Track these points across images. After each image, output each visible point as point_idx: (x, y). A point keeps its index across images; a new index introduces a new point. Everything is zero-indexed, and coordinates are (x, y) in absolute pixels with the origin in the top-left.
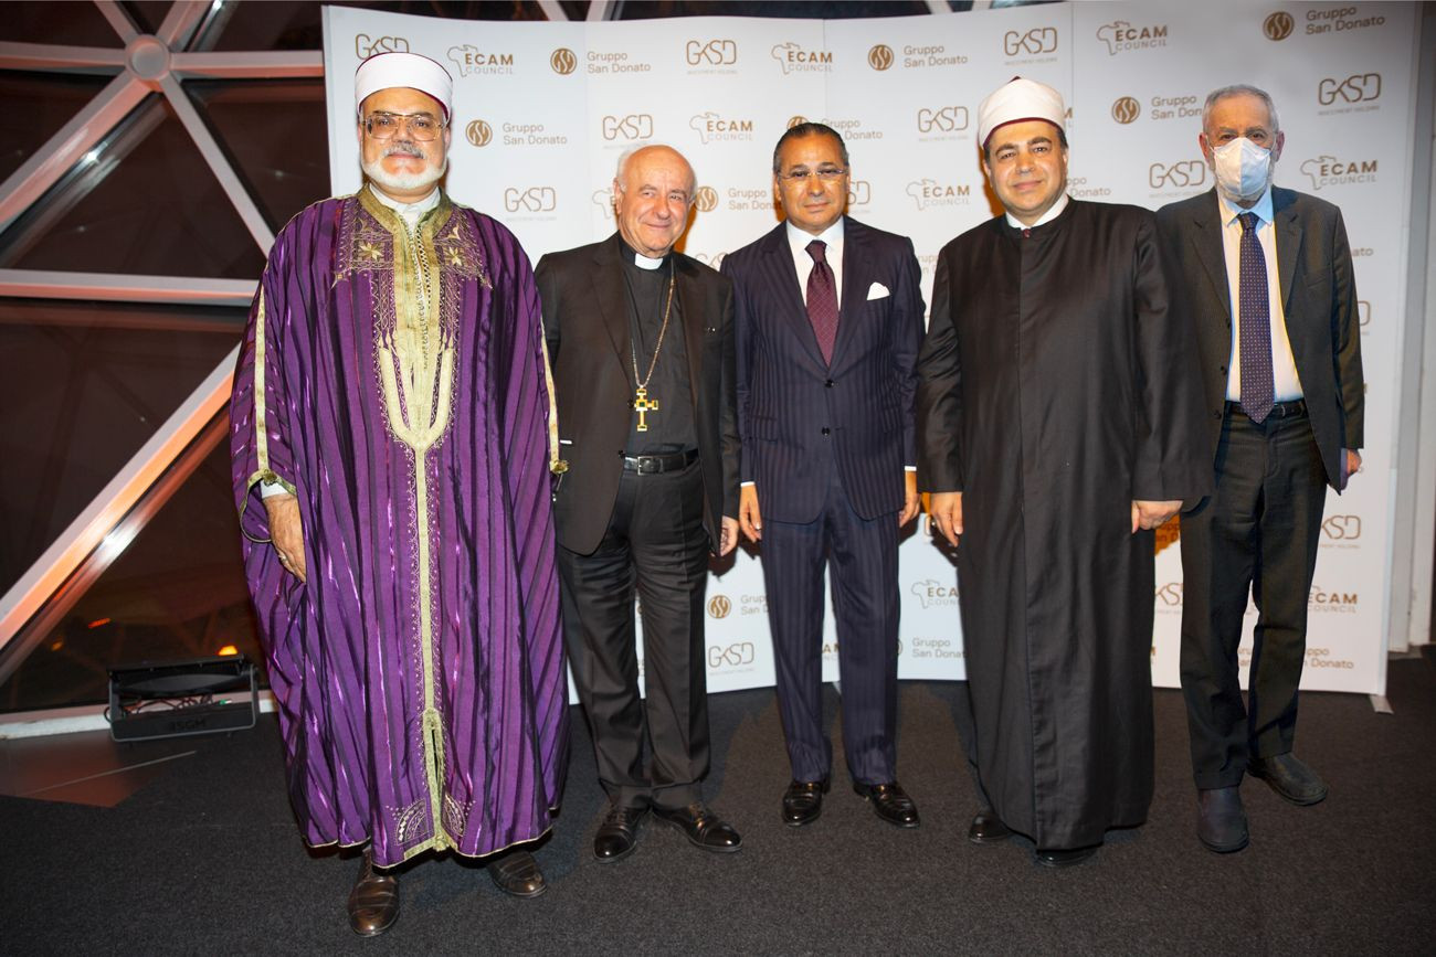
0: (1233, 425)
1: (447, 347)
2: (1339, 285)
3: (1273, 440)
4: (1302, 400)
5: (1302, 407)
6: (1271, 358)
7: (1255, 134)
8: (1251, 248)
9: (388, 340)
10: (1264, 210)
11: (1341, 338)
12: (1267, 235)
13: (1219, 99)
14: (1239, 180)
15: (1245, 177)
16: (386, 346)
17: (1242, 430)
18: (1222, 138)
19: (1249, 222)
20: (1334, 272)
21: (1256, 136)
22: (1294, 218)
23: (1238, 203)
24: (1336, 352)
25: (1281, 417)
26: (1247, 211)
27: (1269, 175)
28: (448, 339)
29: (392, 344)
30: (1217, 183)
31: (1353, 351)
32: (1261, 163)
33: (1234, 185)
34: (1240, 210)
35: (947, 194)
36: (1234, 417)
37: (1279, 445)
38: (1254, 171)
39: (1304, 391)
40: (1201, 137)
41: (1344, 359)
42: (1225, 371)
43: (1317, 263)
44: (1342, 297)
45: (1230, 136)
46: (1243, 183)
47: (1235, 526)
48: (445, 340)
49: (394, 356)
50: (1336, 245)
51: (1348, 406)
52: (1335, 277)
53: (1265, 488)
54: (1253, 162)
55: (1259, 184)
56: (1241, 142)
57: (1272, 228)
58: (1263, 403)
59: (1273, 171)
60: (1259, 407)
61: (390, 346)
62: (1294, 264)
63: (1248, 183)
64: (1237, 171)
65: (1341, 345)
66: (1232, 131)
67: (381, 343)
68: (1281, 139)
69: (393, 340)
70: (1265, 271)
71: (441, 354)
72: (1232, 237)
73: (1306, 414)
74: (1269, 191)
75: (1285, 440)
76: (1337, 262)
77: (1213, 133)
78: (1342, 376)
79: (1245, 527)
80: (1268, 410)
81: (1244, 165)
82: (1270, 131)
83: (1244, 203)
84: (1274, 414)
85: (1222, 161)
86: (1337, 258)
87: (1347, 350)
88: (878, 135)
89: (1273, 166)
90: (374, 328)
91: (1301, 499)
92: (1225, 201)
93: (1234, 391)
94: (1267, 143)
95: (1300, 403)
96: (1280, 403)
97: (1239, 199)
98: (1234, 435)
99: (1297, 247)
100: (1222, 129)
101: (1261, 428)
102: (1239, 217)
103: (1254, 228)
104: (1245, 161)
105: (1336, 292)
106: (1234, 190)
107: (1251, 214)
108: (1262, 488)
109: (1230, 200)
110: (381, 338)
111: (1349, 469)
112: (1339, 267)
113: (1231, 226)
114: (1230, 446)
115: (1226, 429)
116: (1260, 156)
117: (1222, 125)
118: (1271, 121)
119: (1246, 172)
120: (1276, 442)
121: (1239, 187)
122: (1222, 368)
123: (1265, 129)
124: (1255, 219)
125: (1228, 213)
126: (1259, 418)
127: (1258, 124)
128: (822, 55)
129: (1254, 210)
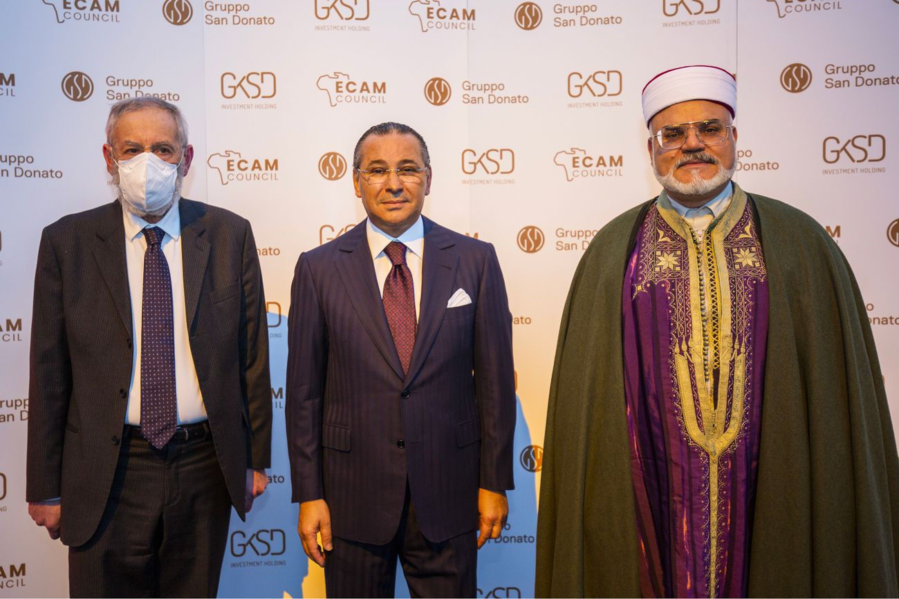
0: (132, 450)
1: (739, 353)
2: (247, 301)
3: (174, 465)
4: (206, 422)
5: (206, 429)
6: (174, 380)
7: (162, 149)
8: (156, 265)
9: (684, 347)
10: (171, 225)
11: (249, 353)
12: (173, 251)
13: (124, 112)
14: (143, 196)
15: (152, 193)
16: (682, 353)
17: (141, 455)
18: (127, 152)
19: (154, 238)
20: (242, 287)
21: (164, 151)
22: (202, 234)
23: (143, 218)
24: (244, 368)
25: (183, 441)
26: (152, 226)
27: (176, 190)
28: (740, 345)
29: (688, 351)
30: (121, 196)
31: (261, 368)
32: (167, 178)
33: (138, 201)
34: (145, 224)
35: (598, 164)
36: (133, 442)
37: (180, 470)
38: (161, 186)
39: (208, 413)
40: (105, 148)
41: (252, 375)
42: (125, 395)
43: (225, 278)
44: (250, 312)
45: (136, 150)
46: (147, 200)
47: (130, 559)
48: (737, 347)
49: (689, 363)
50: (245, 260)
51: (255, 425)
52: (243, 292)
53: (164, 517)
54: (158, 178)
55: (164, 200)
56: (147, 157)
57: (179, 244)
58: (165, 428)
59: (180, 186)
60: (161, 432)
61: (686, 353)
62: (201, 281)
63: (153, 199)
64: (142, 186)
65: (248, 362)
66: (137, 145)
67: (677, 350)
68: (189, 153)
69: (688, 347)
70: (171, 288)
71: (734, 360)
72: (135, 252)
73: (209, 437)
74: (176, 206)
75: (188, 464)
76: (246, 277)
77: (117, 146)
78: (249, 395)
79: (140, 560)
80: (169, 435)
81: (149, 181)
82: (177, 146)
83: (150, 218)
84: (178, 438)
85: (127, 176)
86: (245, 273)
87: (255, 366)
88: (524, 99)
89: (181, 182)
90: (671, 336)
91: (203, 526)
92: (129, 215)
93: (134, 414)
94: (173, 159)
95: (204, 425)
96: (183, 426)
97: (144, 214)
98: (132, 461)
99: (205, 262)
100: (127, 143)
101: (163, 454)
102: (144, 231)
103: (159, 244)
104: (150, 177)
105: (244, 307)
106: (139, 205)
107: (156, 229)
108: (161, 516)
109: (134, 215)
110: (677, 345)
111: (255, 490)
112: (247, 282)
113: (136, 240)
114: (128, 472)
115: (124, 455)
116: (166, 171)
117: (127, 139)
118: (179, 136)
119: (151, 187)
120: (177, 468)
121: (144, 203)
122: (122, 391)
123: (174, 144)
124: (161, 234)
125: (133, 227)
126: (160, 443)
127: (164, 139)
128: (465, 12)
129: (160, 225)
